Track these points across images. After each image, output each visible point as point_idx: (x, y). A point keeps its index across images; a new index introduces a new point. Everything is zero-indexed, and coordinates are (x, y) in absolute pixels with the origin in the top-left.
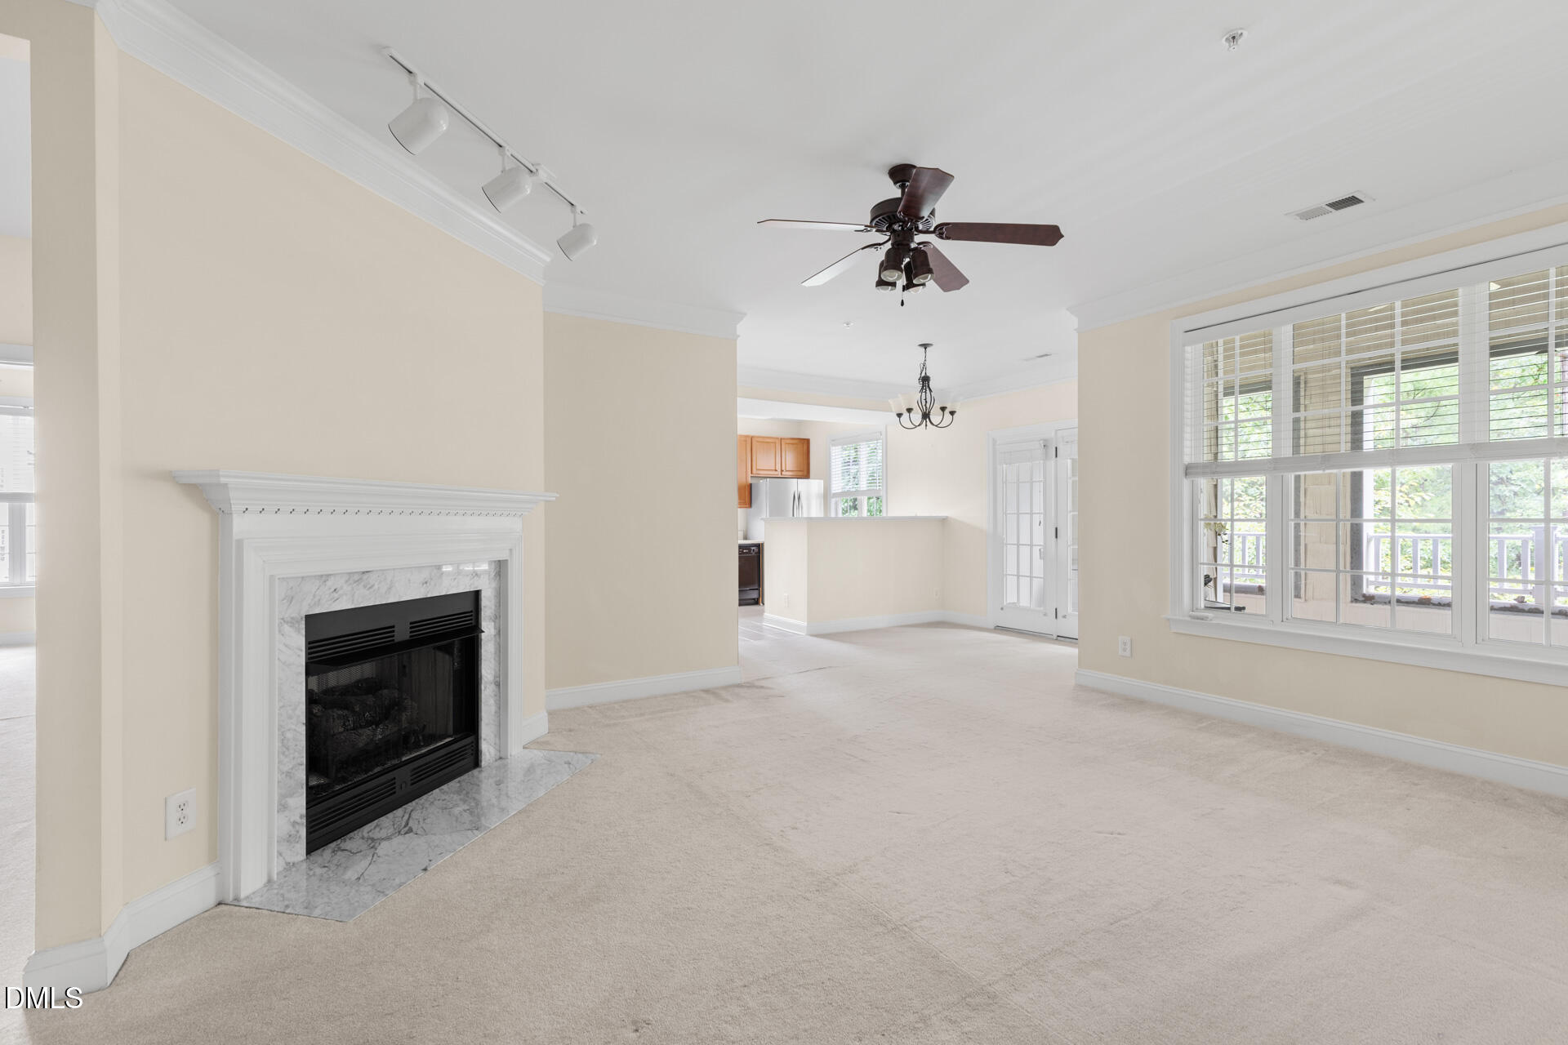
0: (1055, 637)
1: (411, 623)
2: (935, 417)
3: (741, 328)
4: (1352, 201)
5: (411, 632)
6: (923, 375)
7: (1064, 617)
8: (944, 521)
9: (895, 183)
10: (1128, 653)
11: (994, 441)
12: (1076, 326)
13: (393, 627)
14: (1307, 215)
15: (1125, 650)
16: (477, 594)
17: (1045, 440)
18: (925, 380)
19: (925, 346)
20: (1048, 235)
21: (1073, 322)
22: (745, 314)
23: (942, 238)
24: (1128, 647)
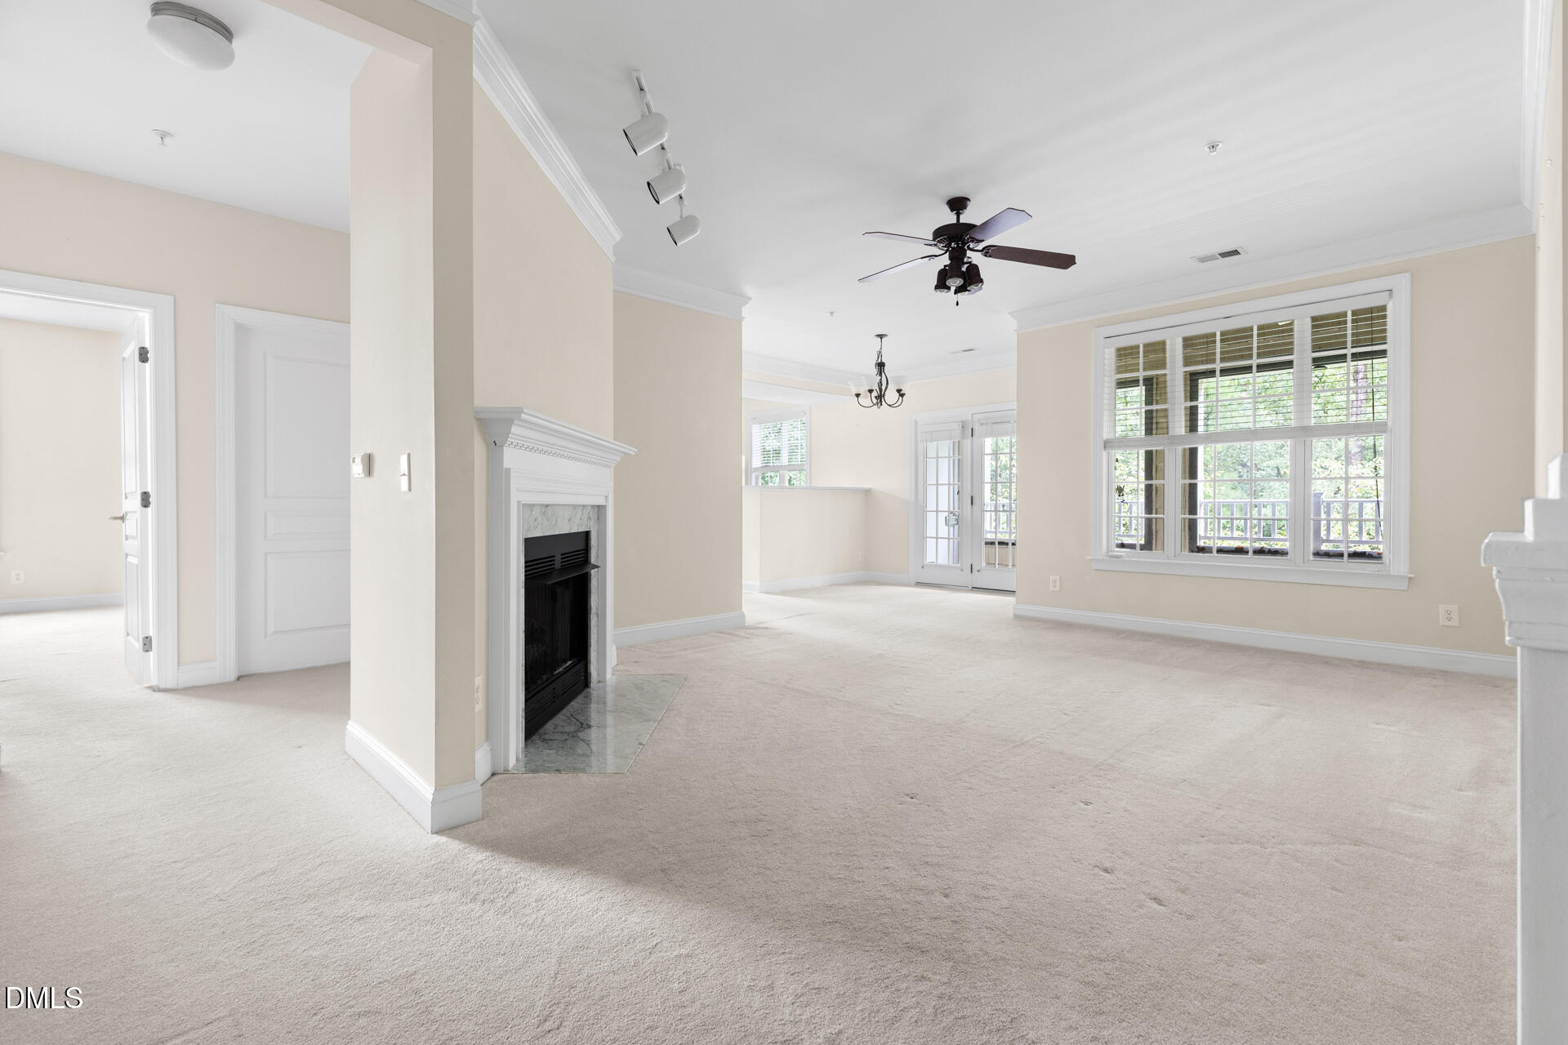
0: (970, 588)
1: (562, 555)
2: (891, 396)
3: (746, 311)
4: (1235, 253)
5: (562, 562)
6: (879, 361)
7: (979, 571)
8: (868, 492)
9: (952, 210)
10: (1058, 589)
11: (916, 422)
12: (1016, 328)
13: (554, 556)
14: (1203, 260)
15: (1055, 586)
16: (587, 534)
17: (963, 422)
18: (881, 366)
19: (881, 336)
20: (1064, 261)
21: (1013, 324)
22: (750, 299)
23: (986, 256)
24: (1058, 584)
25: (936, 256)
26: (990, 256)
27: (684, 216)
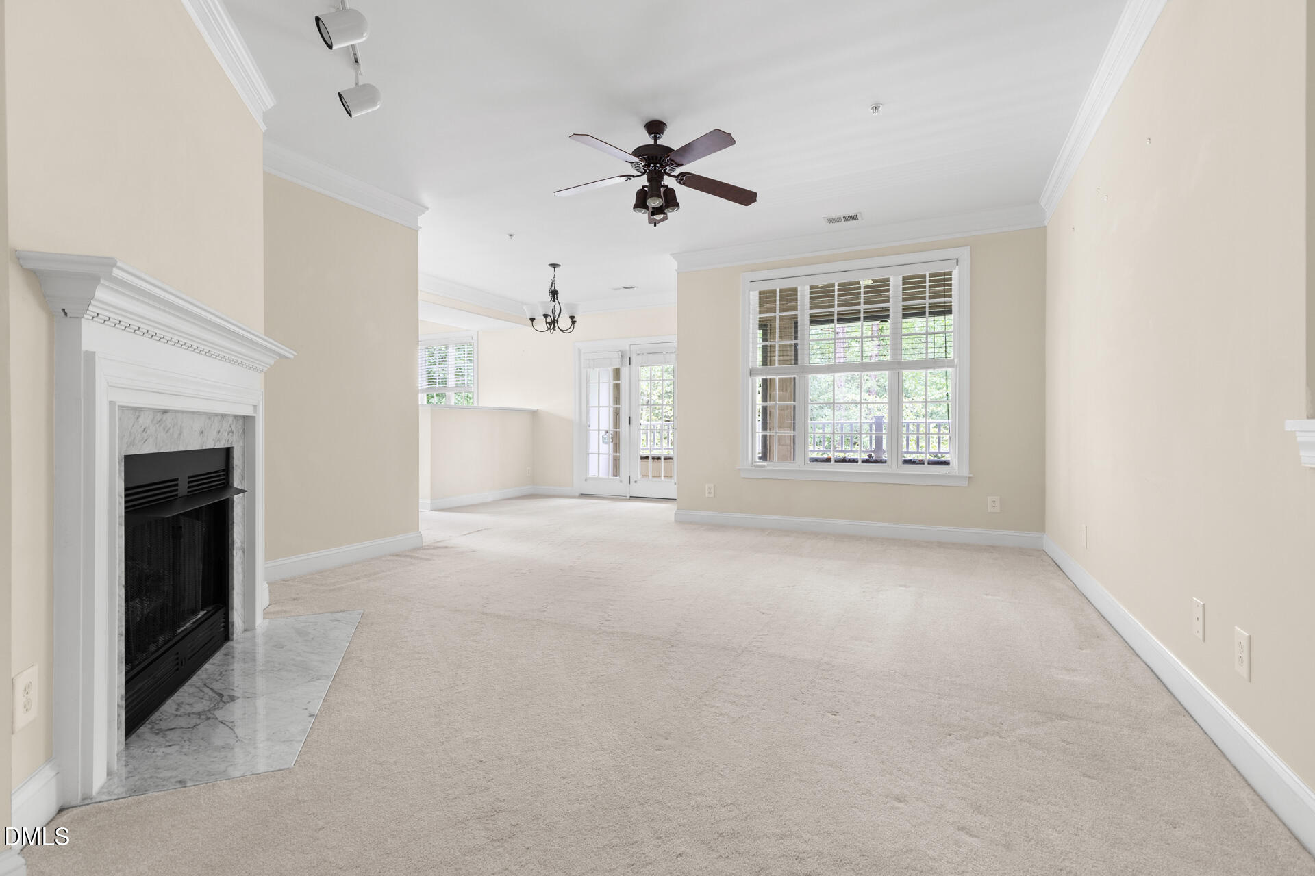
0: (628, 497)
1: (189, 477)
2: (564, 322)
3: (422, 220)
4: (855, 217)
5: (189, 487)
6: (553, 289)
7: (635, 482)
8: (534, 413)
9: (650, 134)
10: (712, 495)
11: (580, 350)
12: (676, 268)
13: (177, 480)
14: (831, 221)
15: (710, 493)
16: (228, 452)
17: (622, 352)
18: (554, 293)
19: (554, 266)
21: (674, 264)
22: (427, 208)
23: (680, 183)
24: (712, 491)
25: (634, 176)
26: (684, 184)
27: (360, 83)
